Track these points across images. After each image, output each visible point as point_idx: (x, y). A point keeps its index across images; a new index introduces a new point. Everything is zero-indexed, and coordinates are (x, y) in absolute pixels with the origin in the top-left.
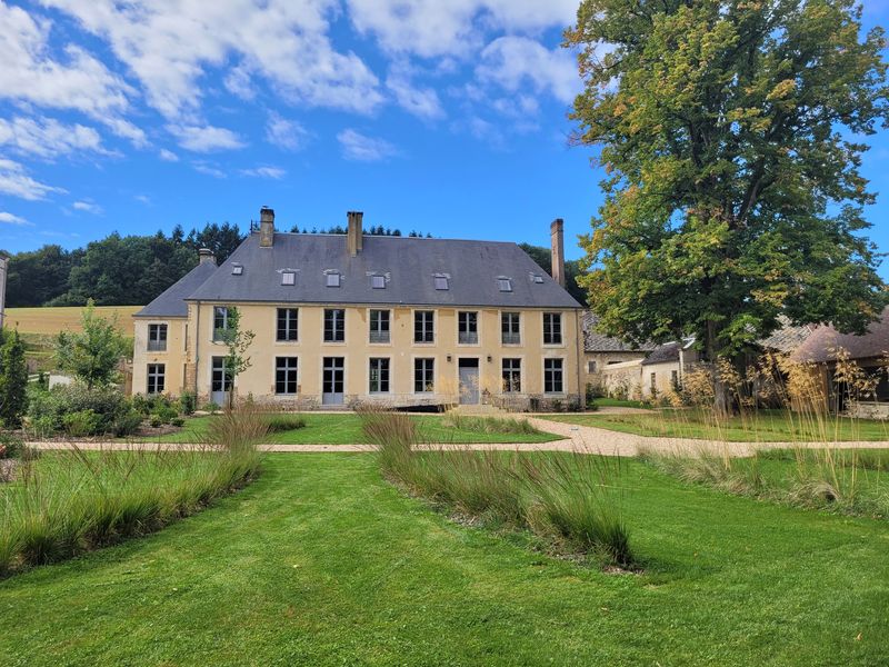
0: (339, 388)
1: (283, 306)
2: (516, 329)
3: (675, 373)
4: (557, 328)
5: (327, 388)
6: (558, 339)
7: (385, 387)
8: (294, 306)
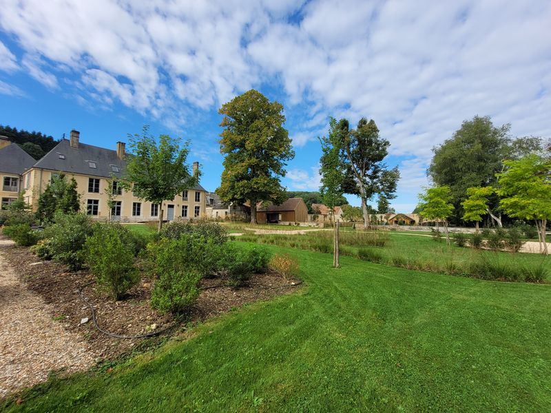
0: (118, 214)
1: (92, 177)
2: (186, 196)
3: (226, 212)
4: (199, 197)
5: (113, 214)
6: (199, 201)
7: (139, 214)
8: (98, 178)
